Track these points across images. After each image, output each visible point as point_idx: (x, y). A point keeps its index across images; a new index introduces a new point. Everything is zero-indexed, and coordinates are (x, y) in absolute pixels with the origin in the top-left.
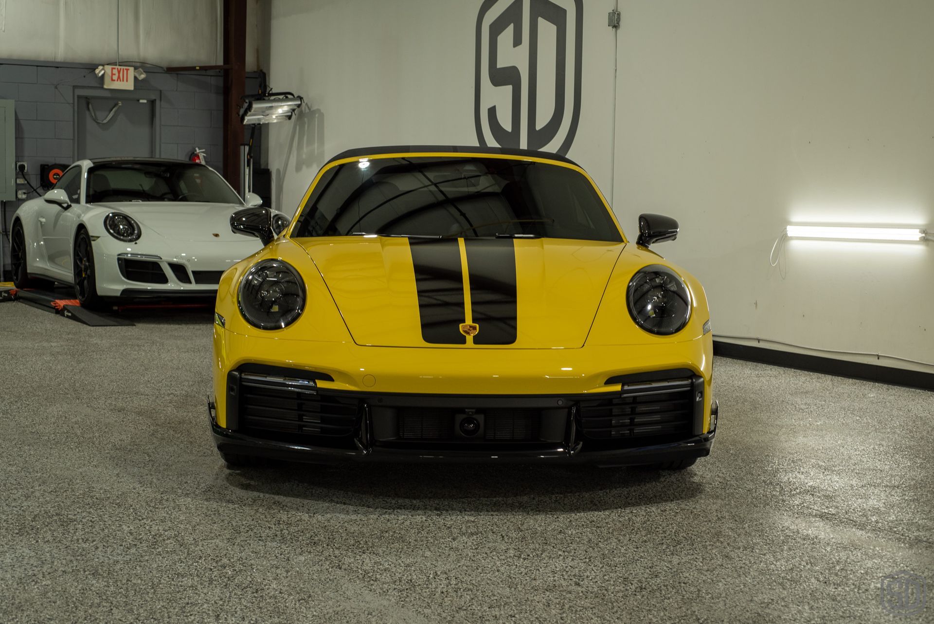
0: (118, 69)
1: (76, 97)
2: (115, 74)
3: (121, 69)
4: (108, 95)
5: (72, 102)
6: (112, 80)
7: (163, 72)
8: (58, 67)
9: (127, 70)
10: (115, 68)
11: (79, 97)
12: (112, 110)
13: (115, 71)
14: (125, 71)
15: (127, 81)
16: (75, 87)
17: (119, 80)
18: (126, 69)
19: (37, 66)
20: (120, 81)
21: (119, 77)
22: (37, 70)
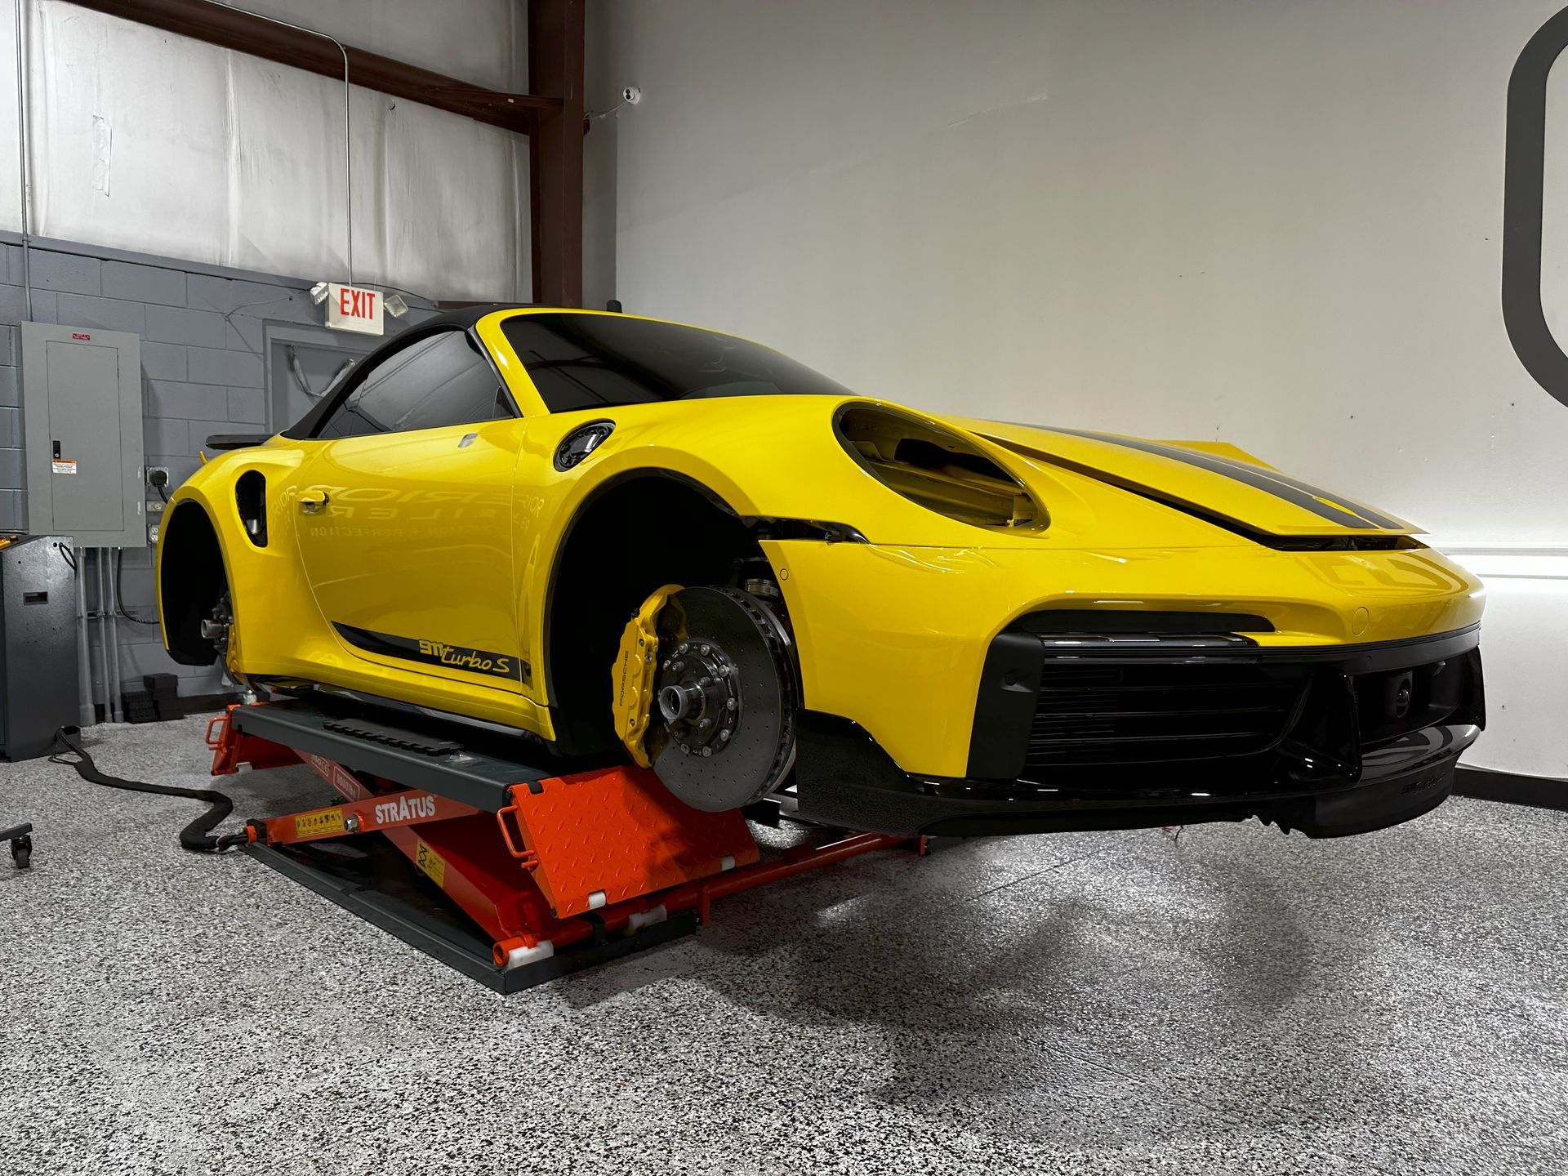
0: (353, 292)
1: (269, 342)
2: (348, 302)
3: (358, 293)
4: (331, 341)
5: (261, 350)
6: (343, 313)
7: (433, 308)
8: (231, 279)
9: (371, 296)
10: (347, 291)
11: (275, 343)
12: (337, 373)
13: (348, 297)
14: (367, 298)
15: (371, 317)
16: (267, 322)
17: (356, 314)
18: (368, 294)
19: (186, 272)
20: (359, 316)
21: (355, 309)
22: (186, 279)
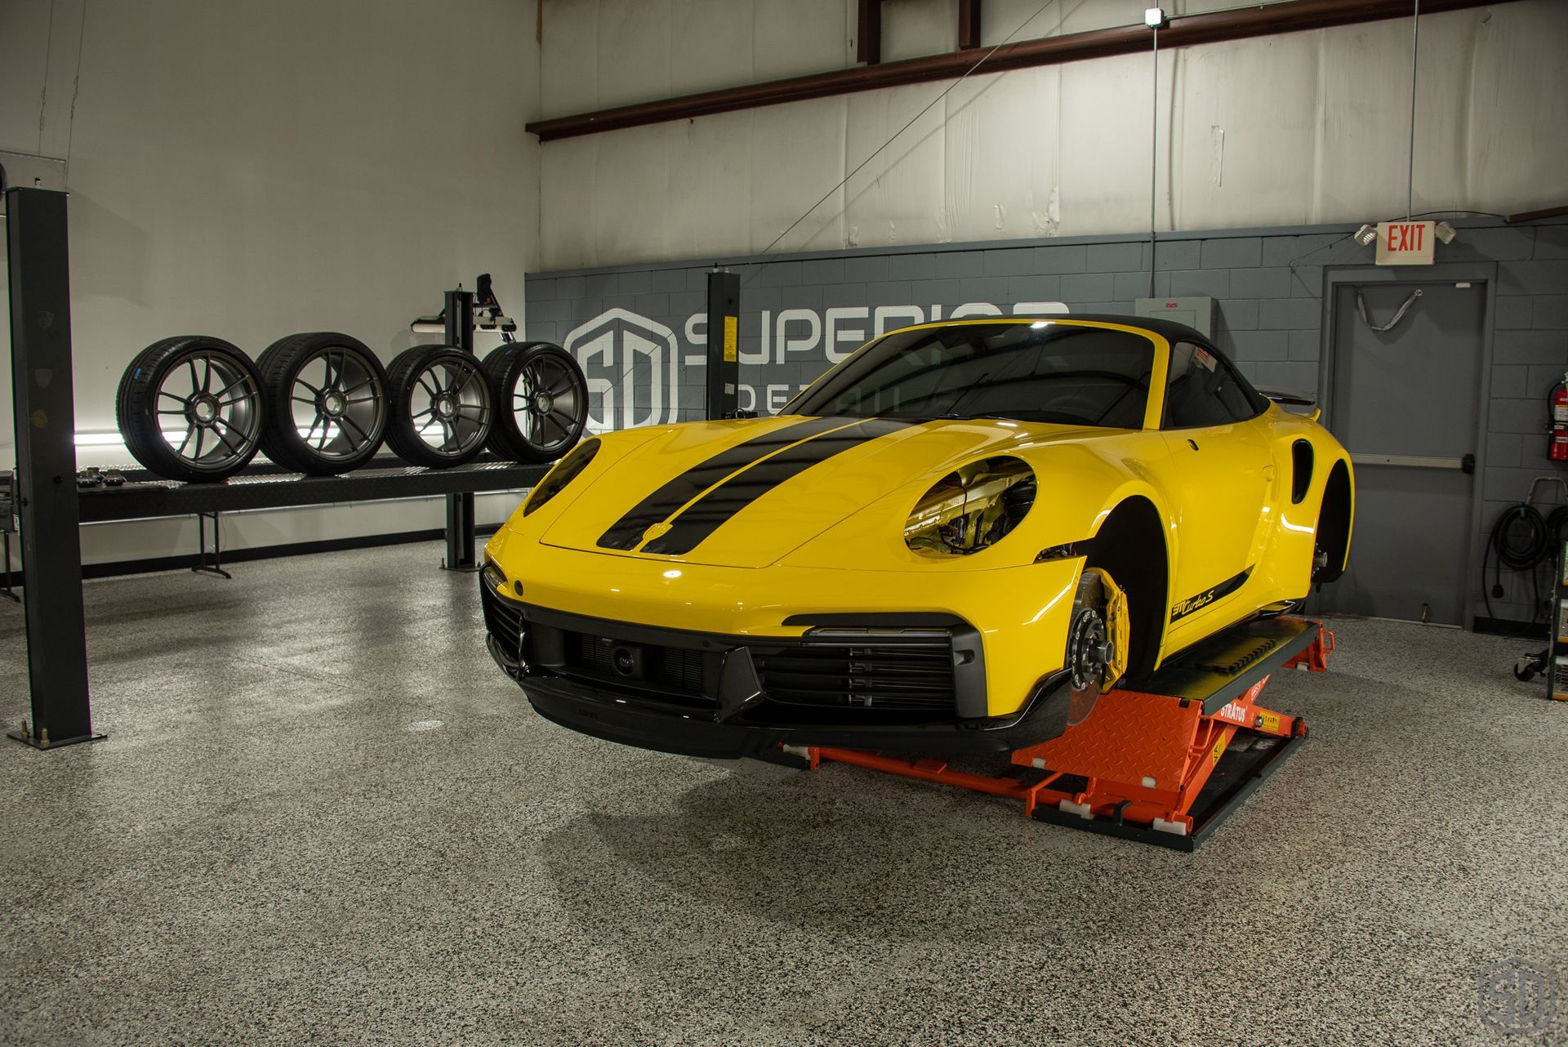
0: (1401, 227)
1: (1329, 286)
2: (1396, 238)
3: (1407, 227)
4: (1390, 277)
5: (1320, 294)
6: (1391, 249)
7: (1504, 224)
8: (1298, 236)
9: (1421, 227)
10: (1396, 227)
11: (1337, 286)
12: (1401, 307)
13: (1397, 233)
14: (1416, 230)
15: (1419, 249)
16: (1326, 268)
17: (1403, 248)
18: (1417, 226)
19: (1262, 236)
20: (1406, 249)
21: (1403, 243)
22: (1263, 242)
